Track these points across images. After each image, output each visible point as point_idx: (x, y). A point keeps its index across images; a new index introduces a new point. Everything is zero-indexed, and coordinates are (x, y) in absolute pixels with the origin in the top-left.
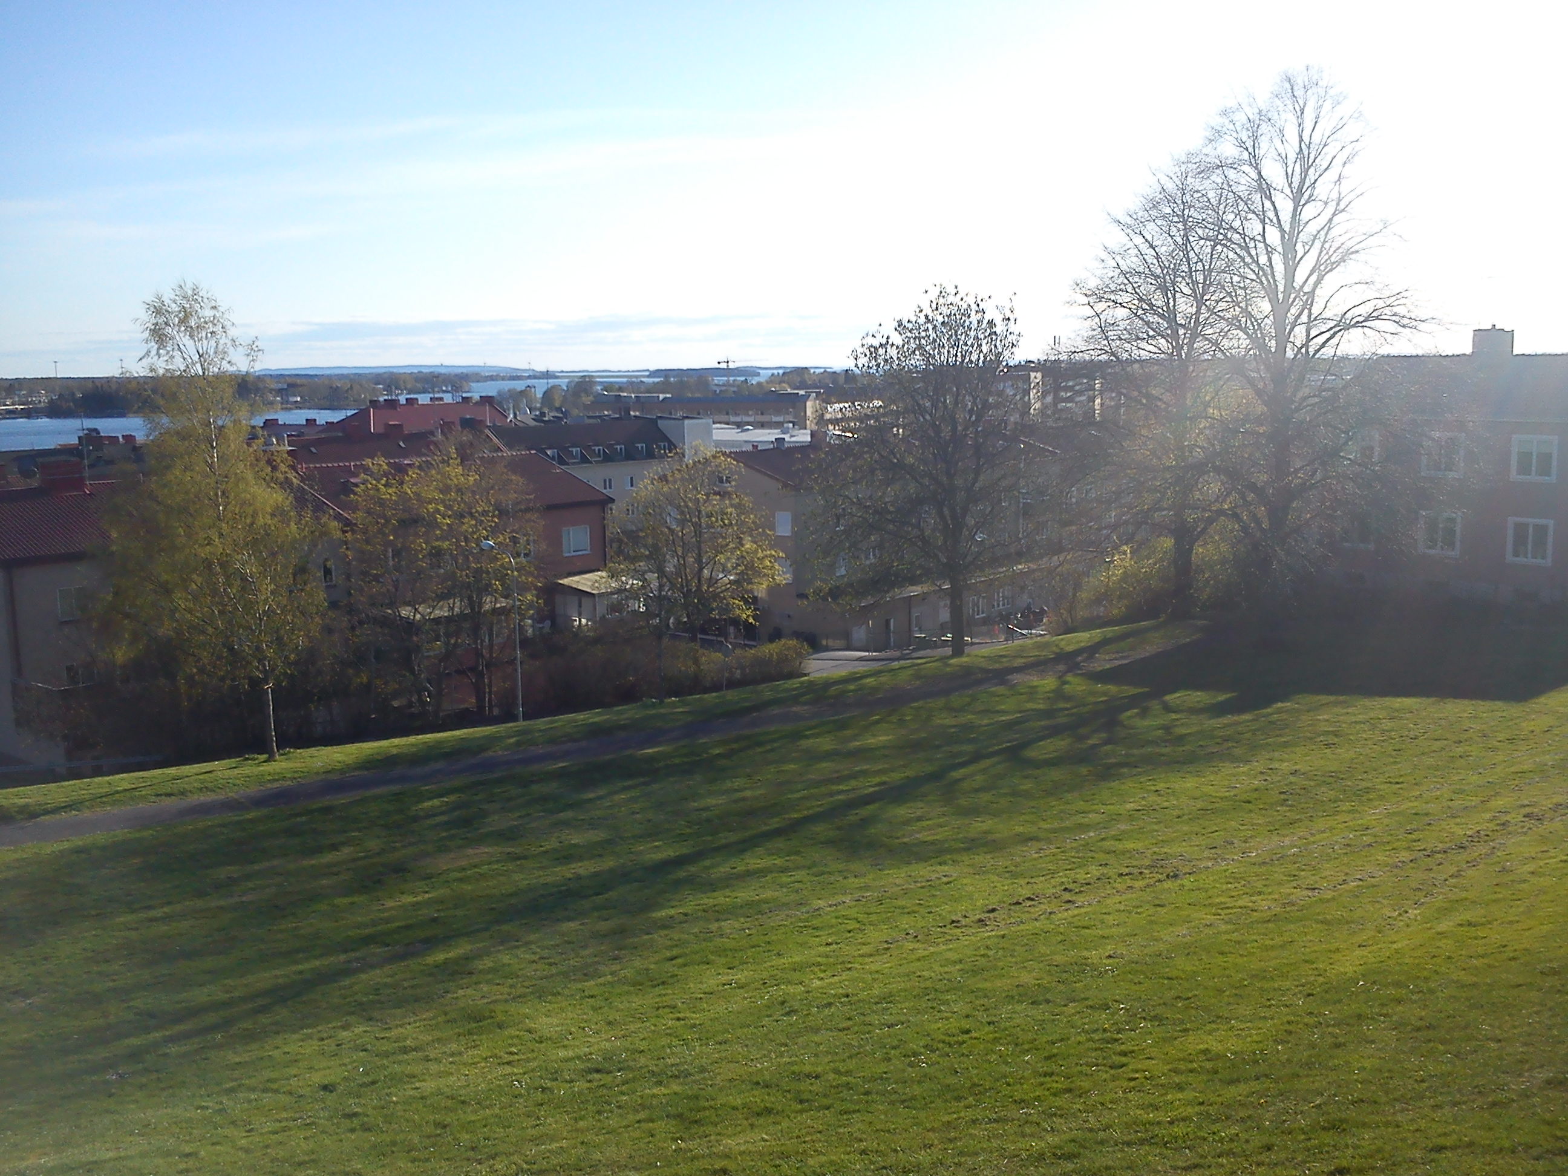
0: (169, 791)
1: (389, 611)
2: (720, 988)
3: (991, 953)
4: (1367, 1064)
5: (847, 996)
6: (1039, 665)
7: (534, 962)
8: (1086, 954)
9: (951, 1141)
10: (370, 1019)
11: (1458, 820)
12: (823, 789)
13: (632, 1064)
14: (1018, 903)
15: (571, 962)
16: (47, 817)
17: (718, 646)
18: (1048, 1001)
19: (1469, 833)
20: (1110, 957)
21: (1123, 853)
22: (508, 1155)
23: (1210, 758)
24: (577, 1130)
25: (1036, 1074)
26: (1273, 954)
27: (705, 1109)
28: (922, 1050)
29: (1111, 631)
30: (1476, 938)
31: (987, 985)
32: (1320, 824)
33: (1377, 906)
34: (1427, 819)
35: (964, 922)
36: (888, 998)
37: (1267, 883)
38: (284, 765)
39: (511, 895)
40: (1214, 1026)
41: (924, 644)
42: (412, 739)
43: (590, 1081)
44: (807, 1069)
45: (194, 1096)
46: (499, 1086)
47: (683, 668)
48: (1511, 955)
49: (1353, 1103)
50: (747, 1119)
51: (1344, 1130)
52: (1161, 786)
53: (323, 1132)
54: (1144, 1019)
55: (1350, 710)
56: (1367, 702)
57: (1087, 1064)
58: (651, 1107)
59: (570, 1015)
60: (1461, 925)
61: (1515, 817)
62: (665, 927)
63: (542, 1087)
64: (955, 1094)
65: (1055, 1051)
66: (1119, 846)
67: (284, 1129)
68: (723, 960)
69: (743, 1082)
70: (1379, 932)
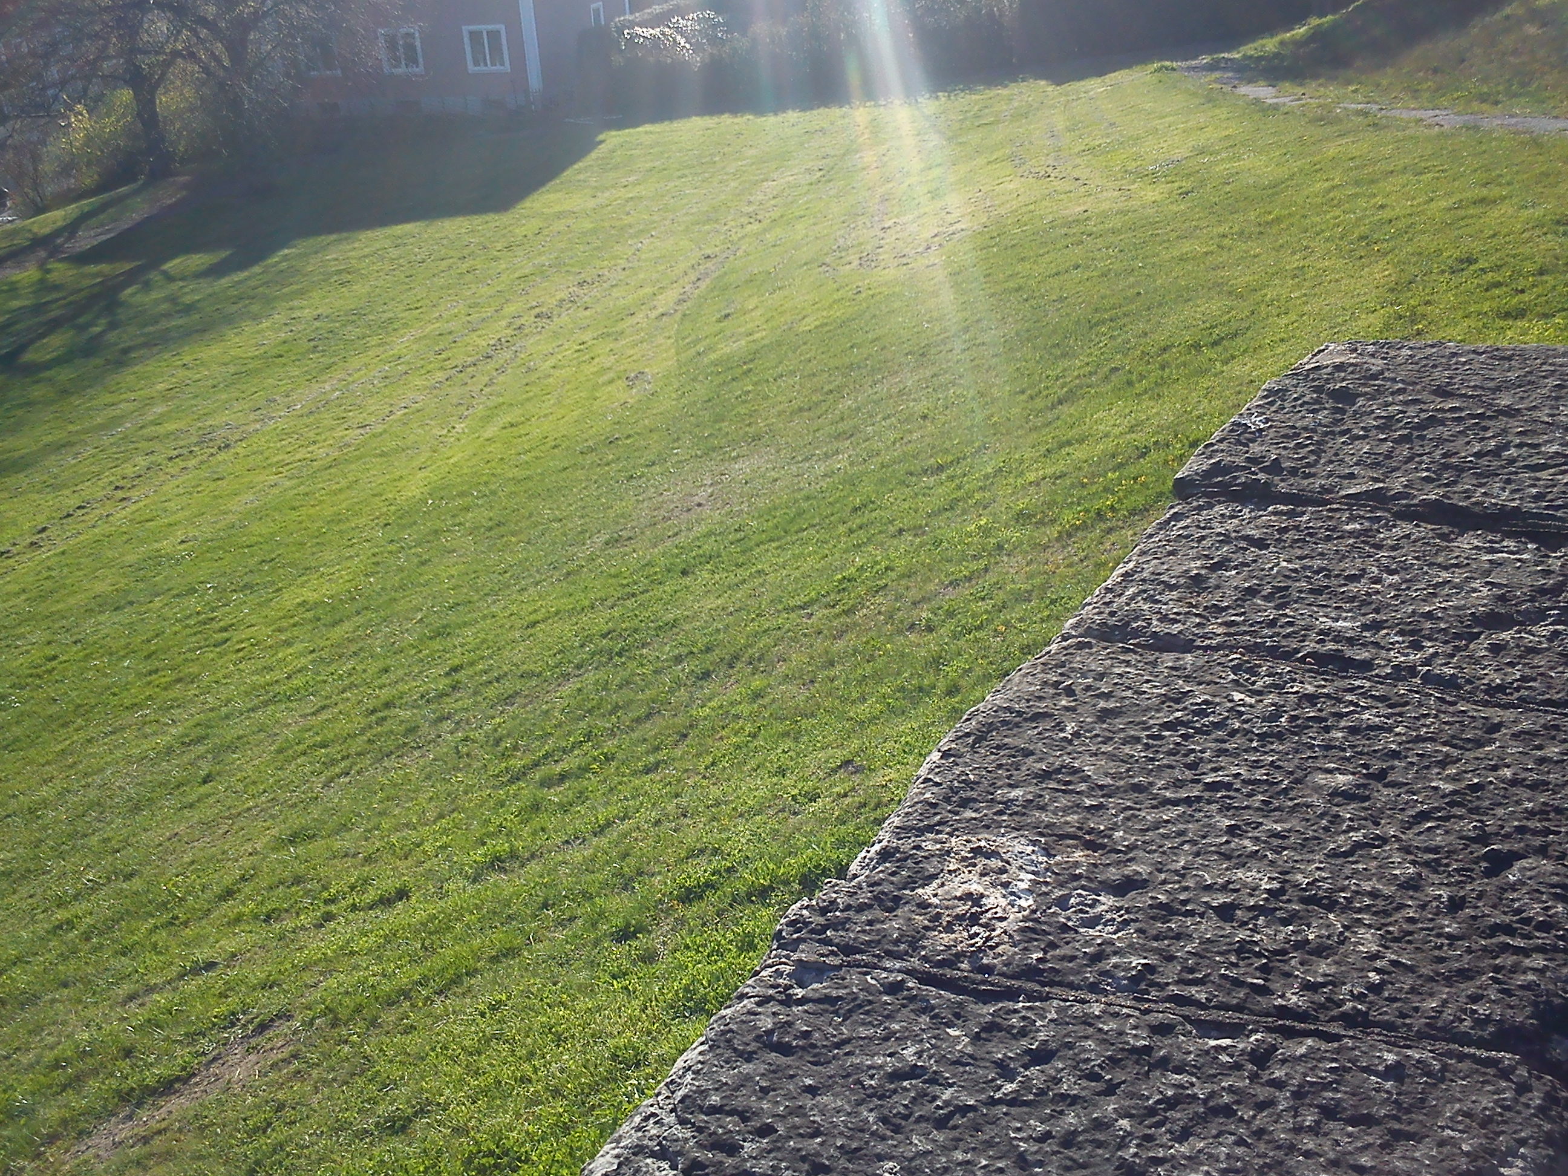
3: (53, 573)
4: (453, 571)
6: (15, 256)
8: (157, 546)
9: (71, 767)
11: (479, 332)
14: (69, 515)
18: (131, 603)
19: (492, 342)
20: (183, 542)
21: (168, 435)
23: (230, 320)
25: (140, 675)
26: (342, 497)
28: (10, 691)
29: (86, 204)
30: (520, 437)
31: (60, 606)
32: (355, 362)
33: (427, 428)
34: (451, 338)
35: (14, 550)
37: (320, 430)
40: (305, 578)
48: (553, 443)
49: (451, 608)
51: (449, 634)
52: (187, 359)
54: (235, 591)
55: (356, 245)
56: (370, 234)
57: (190, 650)
60: (505, 428)
61: (528, 319)
64: (61, 721)
65: (153, 648)
66: (160, 430)
70: (435, 452)
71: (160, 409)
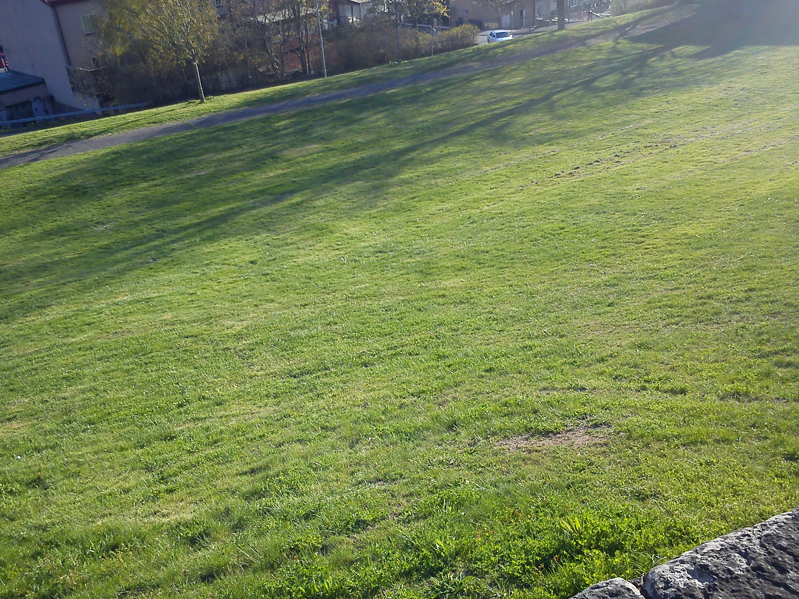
0: (154, 120)
1: (252, 19)
2: (438, 212)
3: (575, 190)
4: (769, 239)
5: (502, 214)
6: (605, 34)
7: (345, 201)
8: (625, 188)
9: (554, 280)
10: (269, 230)
12: (488, 108)
13: (396, 248)
14: (591, 164)
15: (363, 201)
16: (97, 137)
17: (428, 30)
18: (605, 212)
20: (638, 189)
21: (648, 136)
22: (341, 290)
23: (697, 82)
24: (373, 279)
25: (597, 247)
26: (723, 185)
27: (433, 268)
28: (540, 238)
29: (645, 12)
31: (573, 205)
32: (755, 116)
33: (781, 159)
35: (562, 174)
36: (523, 214)
37: (724, 148)
38: (209, 105)
39: (330, 169)
40: (690, 222)
41: (542, 24)
42: (272, 89)
43: (377, 257)
44: (482, 248)
45: (190, 267)
46: (334, 260)
47: (410, 44)
49: (760, 258)
50: (454, 272)
52: (670, 99)
53: (254, 282)
54: (654, 219)
55: (777, 53)
56: (786, 48)
57: (623, 242)
58: (407, 268)
59: (365, 226)
62: (408, 183)
63: (354, 260)
64: (556, 258)
65: (607, 236)
66: (646, 132)
67: (235, 281)
68: (438, 198)
69: (451, 255)
70: (781, 173)
71: (649, 121)
